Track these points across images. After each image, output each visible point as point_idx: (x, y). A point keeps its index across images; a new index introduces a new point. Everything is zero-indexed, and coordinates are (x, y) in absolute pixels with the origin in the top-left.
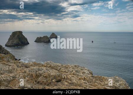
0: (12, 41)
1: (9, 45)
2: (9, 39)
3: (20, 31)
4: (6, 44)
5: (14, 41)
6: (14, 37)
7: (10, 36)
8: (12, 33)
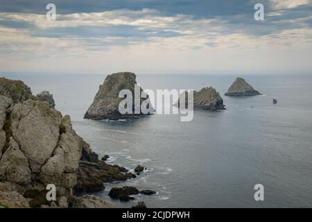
0: (103, 104)
1: (95, 113)
2: (97, 98)
3: (128, 73)
4: (87, 113)
5: (107, 103)
6: (110, 89)
7: (100, 86)
8: (106, 79)
